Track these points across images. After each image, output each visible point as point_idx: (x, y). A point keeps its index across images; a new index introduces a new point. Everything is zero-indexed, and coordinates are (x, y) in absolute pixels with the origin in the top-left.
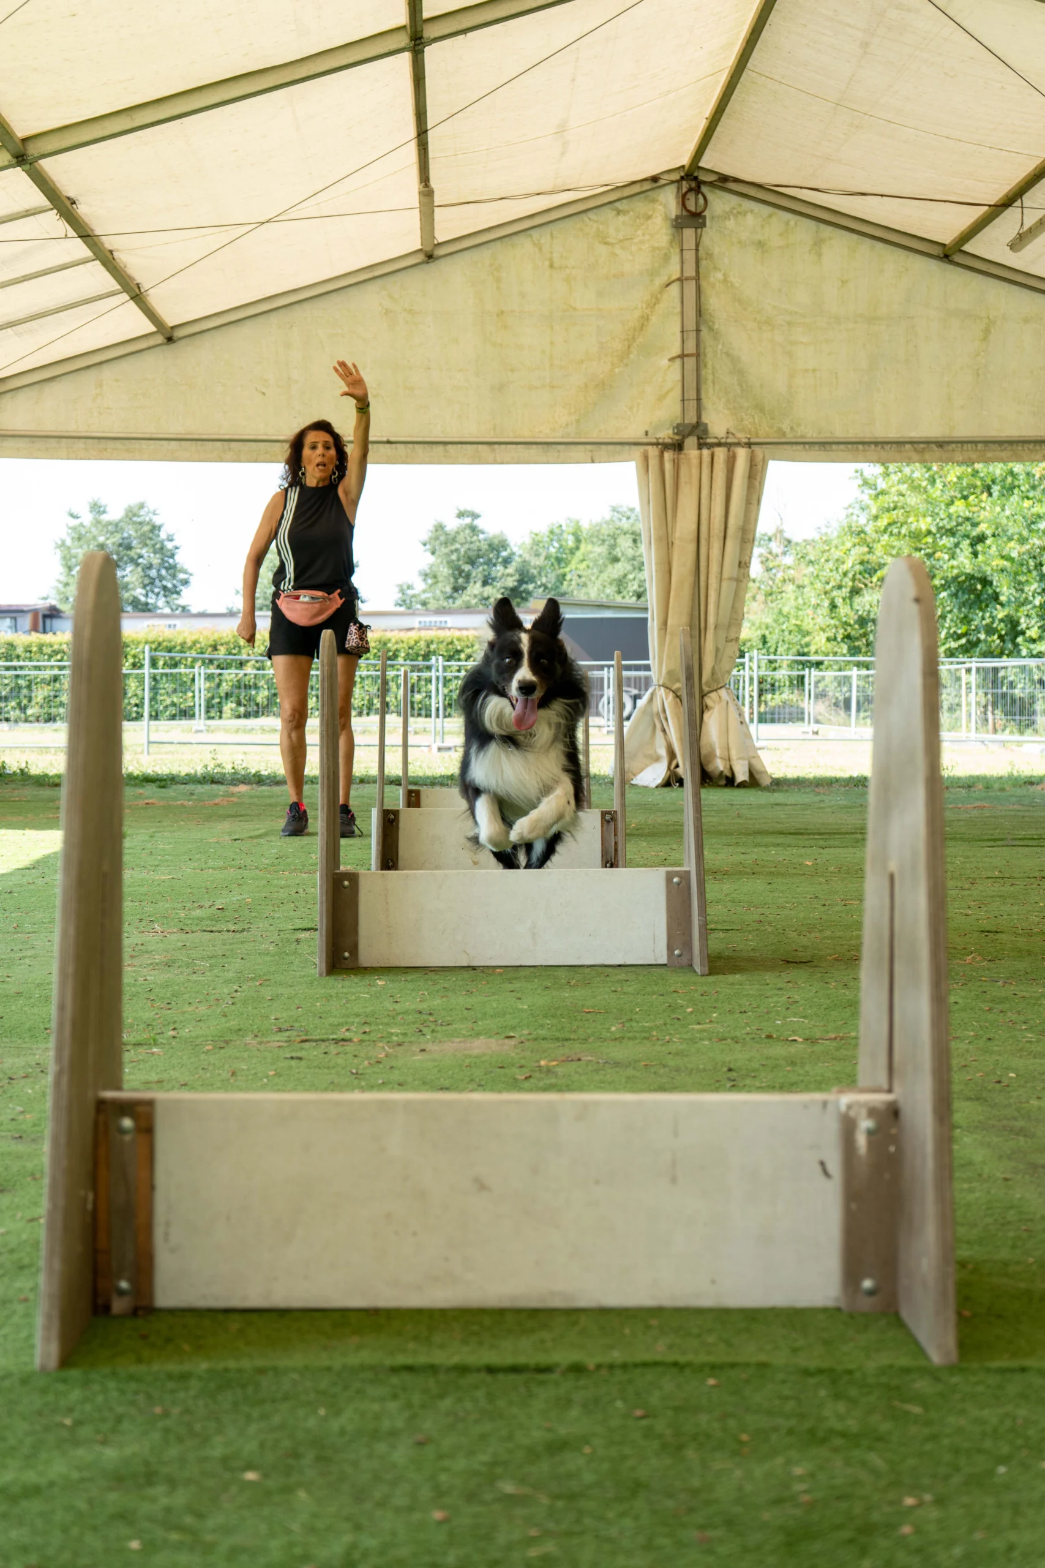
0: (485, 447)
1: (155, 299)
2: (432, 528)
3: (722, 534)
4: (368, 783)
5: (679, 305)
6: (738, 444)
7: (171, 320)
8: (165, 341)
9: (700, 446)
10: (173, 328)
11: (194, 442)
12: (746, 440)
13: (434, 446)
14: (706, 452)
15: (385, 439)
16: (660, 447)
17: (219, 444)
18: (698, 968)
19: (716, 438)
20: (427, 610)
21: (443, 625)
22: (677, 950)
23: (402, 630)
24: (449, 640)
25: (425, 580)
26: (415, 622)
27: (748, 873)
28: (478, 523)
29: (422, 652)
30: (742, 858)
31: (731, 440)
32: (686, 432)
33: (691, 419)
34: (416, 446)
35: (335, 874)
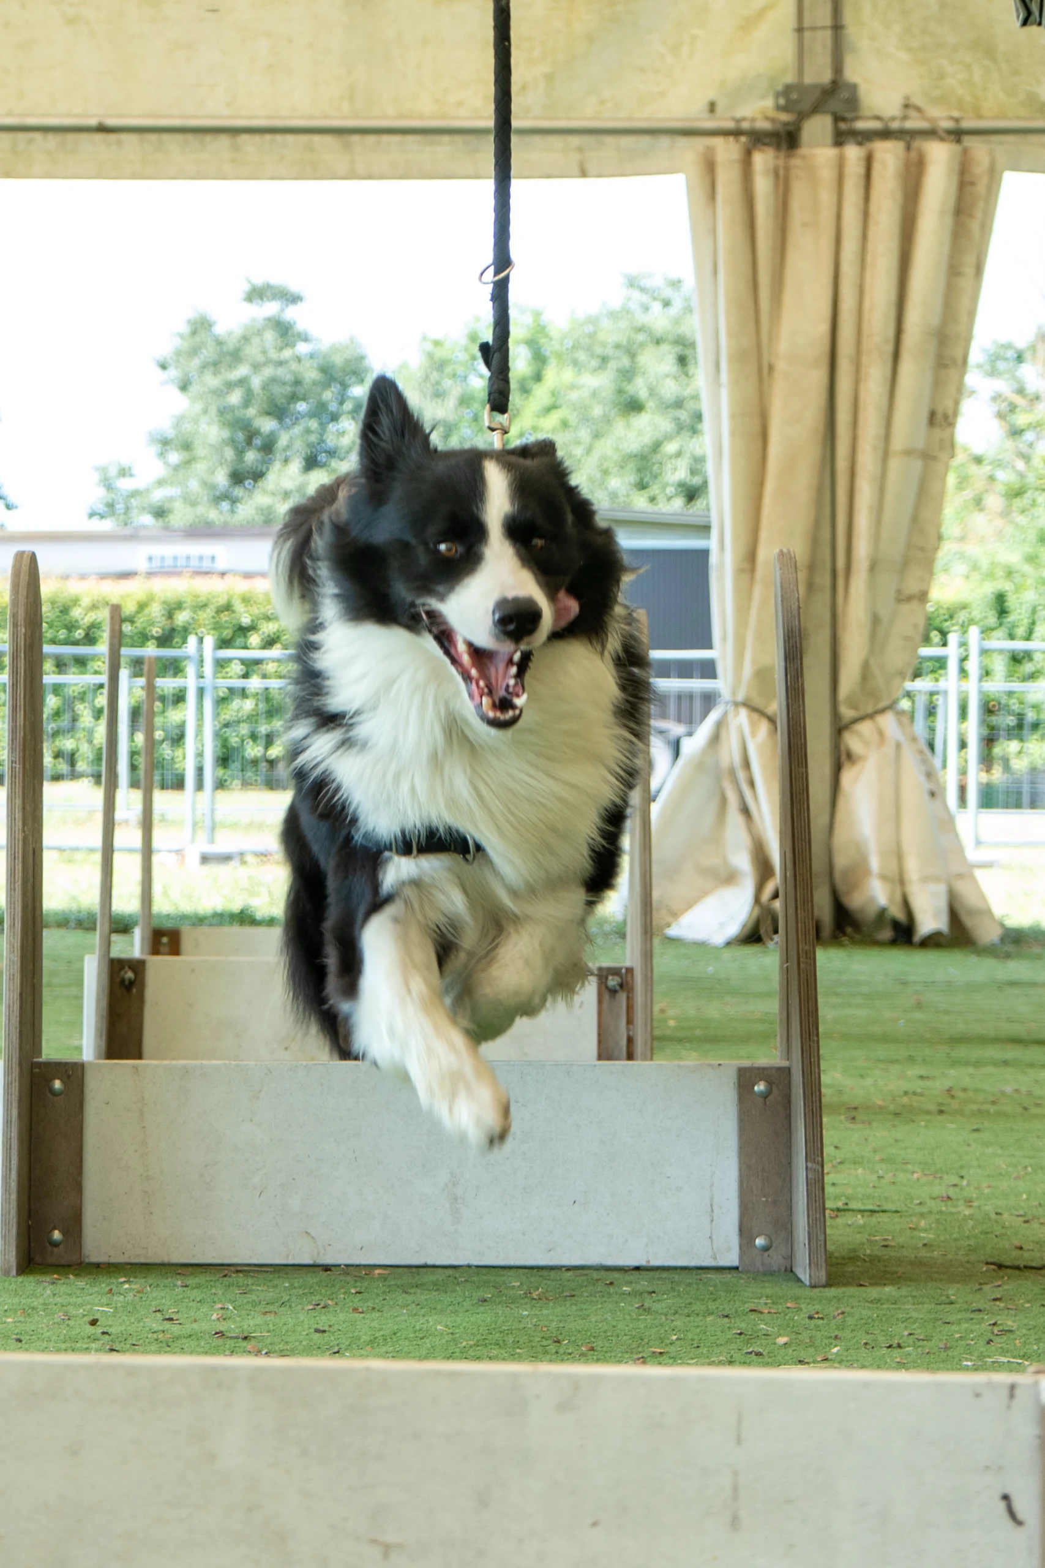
0: (328, 139)
2: (185, 329)
3: (889, 348)
6: (931, 133)
9: (840, 138)
12: (949, 125)
13: (208, 138)
14: (853, 153)
15: (93, 122)
16: (743, 139)
18: (803, 1274)
19: (878, 118)
20: (166, 528)
21: (206, 565)
22: (759, 1241)
23: (104, 576)
24: (222, 601)
25: (162, 455)
26: (137, 556)
27: (928, 1112)
28: (291, 313)
29: (156, 631)
30: (917, 1085)
31: (914, 123)
32: (806, 106)
33: (819, 73)
34: (166, 137)
35: (34, 1065)
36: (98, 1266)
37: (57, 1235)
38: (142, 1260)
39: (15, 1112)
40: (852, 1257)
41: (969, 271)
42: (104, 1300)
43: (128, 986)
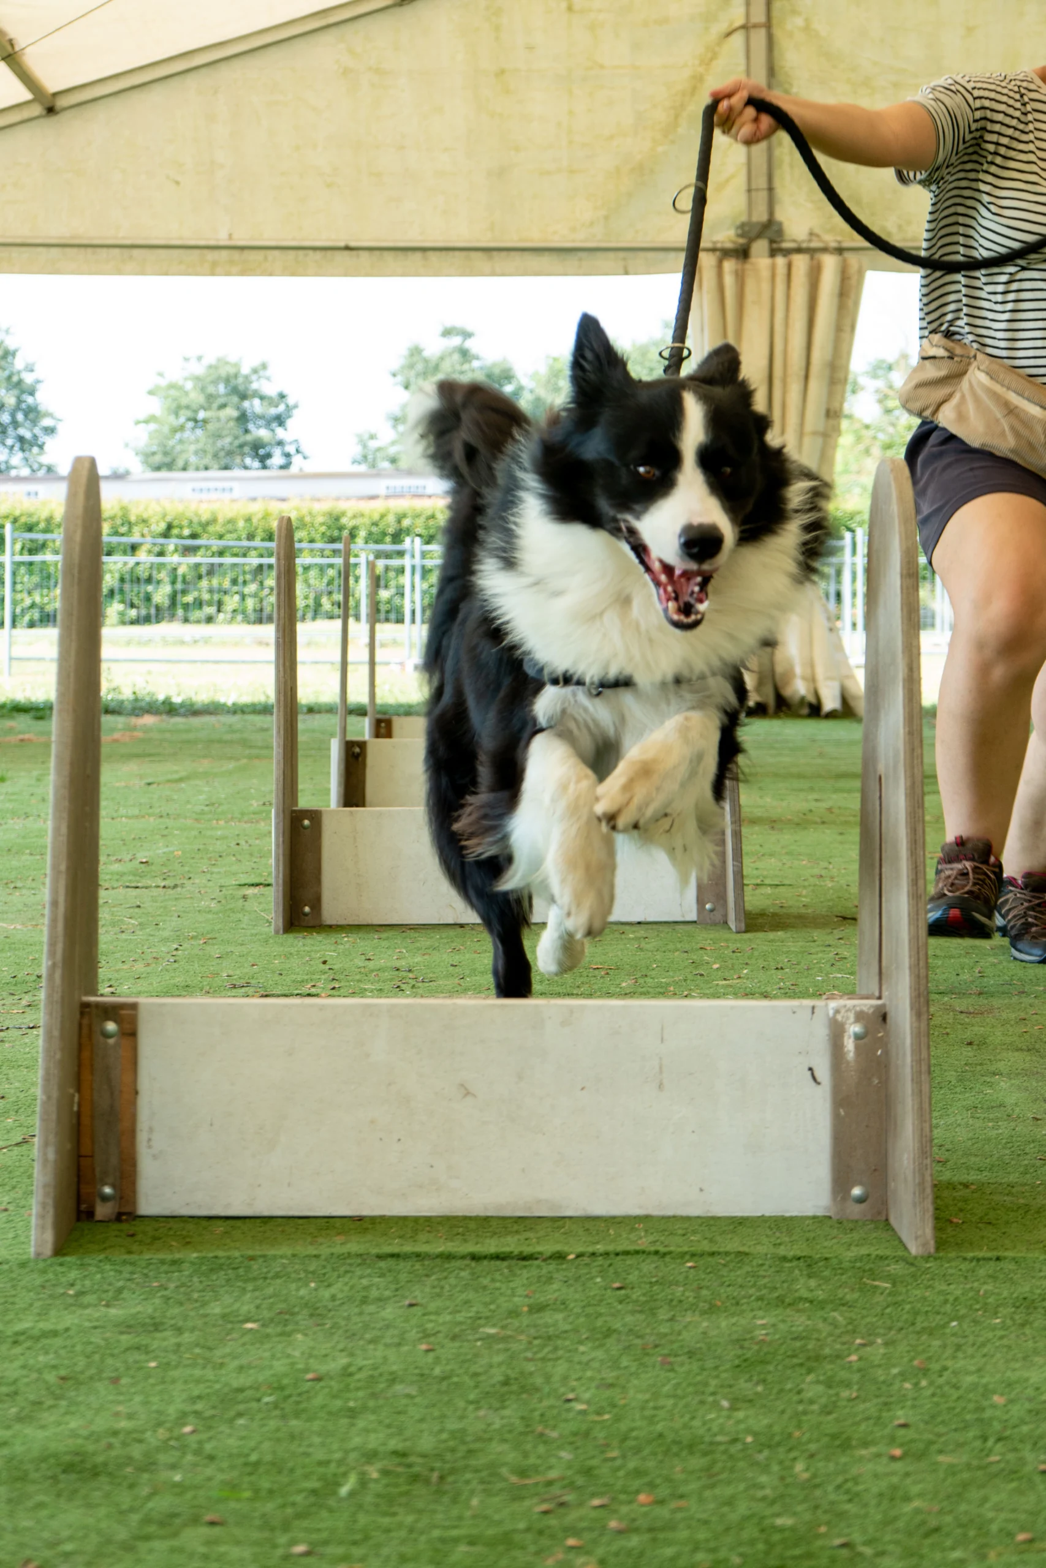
0: (479, 254)
1: (33, 61)
2: (405, 352)
3: (803, 373)
4: (319, 712)
5: (742, 60)
6: (825, 250)
7: (52, 85)
8: (44, 112)
9: (773, 253)
10: (55, 95)
11: (82, 250)
12: (833, 245)
13: (409, 253)
14: (780, 261)
15: (342, 244)
16: (718, 253)
17: (117, 251)
18: (732, 924)
19: (794, 241)
20: (397, 469)
21: (420, 491)
22: (708, 906)
23: (361, 498)
24: (429, 513)
25: (395, 427)
26: (380, 486)
27: (816, 823)
28: (470, 344)
29: (391, 530)
30: (813, 805)
31: (814, 244)
32: (753, 234)
33: (760, 215)
34: (386, 253)
35: (293, 812)
36: (330, 926)
37: (307, 909)
38: (356, 923)
39: (281, 839)
40: (762, 914)
41: (848, 329)
42: (333, 948)
43: (356, 757)
